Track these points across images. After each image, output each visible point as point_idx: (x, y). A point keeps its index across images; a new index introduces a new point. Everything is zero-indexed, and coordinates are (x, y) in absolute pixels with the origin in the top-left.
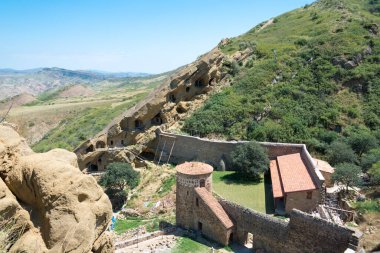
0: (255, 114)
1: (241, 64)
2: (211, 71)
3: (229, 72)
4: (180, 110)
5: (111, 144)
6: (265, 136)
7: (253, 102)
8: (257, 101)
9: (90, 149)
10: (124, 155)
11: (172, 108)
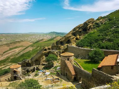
0: (102, 40)
1: (102, 24)
2: (89, 26)
3: (97, 26)
4: (77, 39)
5: (53, 49)
6: (105, 47)
7: (102, 36)
8: (104, 35)
9: (46, 50)
10: (56, 53)
11: (74, 38)
